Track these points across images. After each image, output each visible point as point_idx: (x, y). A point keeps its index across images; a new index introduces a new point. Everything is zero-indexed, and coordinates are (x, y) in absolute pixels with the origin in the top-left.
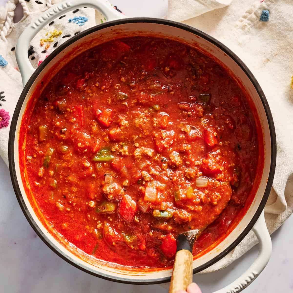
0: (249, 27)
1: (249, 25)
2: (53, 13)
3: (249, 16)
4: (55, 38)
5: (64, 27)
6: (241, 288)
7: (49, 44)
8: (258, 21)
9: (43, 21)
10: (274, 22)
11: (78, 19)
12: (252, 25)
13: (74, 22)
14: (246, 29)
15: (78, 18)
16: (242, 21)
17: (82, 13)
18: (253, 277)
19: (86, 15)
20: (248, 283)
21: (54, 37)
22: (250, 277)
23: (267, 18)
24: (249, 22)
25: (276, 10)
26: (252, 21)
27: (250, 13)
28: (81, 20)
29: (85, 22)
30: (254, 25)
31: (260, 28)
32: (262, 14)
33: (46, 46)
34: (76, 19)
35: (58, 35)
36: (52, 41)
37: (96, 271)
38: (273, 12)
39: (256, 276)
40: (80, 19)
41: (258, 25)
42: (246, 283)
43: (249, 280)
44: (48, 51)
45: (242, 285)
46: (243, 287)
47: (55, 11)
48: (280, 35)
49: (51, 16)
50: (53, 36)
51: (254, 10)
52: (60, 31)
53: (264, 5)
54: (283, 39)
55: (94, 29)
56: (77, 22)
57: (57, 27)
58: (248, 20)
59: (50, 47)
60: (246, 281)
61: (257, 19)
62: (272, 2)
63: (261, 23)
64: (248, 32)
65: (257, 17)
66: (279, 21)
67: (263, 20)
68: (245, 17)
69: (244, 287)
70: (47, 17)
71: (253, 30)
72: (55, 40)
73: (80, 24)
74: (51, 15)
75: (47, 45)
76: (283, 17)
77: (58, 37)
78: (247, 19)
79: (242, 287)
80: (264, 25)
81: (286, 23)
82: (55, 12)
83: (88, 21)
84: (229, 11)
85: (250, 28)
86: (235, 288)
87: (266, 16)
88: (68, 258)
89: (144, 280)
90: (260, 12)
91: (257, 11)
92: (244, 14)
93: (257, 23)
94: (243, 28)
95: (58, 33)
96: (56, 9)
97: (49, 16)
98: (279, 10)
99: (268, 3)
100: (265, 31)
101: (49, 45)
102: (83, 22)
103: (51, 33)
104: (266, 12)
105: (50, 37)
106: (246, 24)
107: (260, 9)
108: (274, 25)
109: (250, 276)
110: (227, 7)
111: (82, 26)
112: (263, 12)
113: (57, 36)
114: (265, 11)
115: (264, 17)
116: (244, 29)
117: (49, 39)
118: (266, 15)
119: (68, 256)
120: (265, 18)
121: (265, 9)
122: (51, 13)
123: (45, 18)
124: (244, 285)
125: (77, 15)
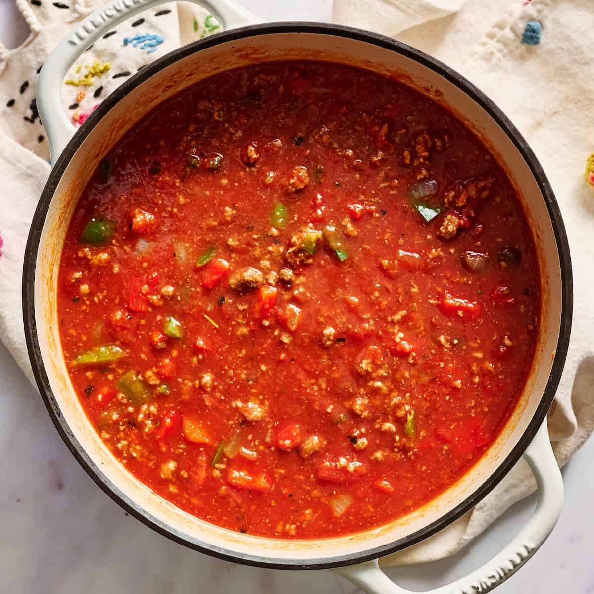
0: (499, 55)
1: (500, 51)
2: (114, 13)
3: (500, 33)
4: (96, 78)
5: (114, 56)
6: (501, 577)
7: (85, 90)
8: (518, 43)
9: (92, 30)
10: (552, 46)
11: (144, 39)
12: (506, 51)
13: (135, 46)
14: (494, 60)
15: (144, 37)
16: (485, 44)
17: (152, 26)
18: (525, 554)
19: (161, 31)
20: (515, 566)
21: (93, 75)
22: (519, 555)
23: (537, 38)
24: (500, 46)
25: (556, 21)
26: (505, 44)
27: (501, 27)
28: (150, 40)
29: (159, 44)
30: (511, 52)
31: (522, 58)
32: (527, 30)
33: (78, 95)
34: (139, 38)
35: (102, 72)
36: (90, 85)
37: (203, 543)
38: (548, 24)
39: (532, 552)
40: (147, 38)
41: (518, 52)
42: (511, 567)
43: (518, 560)
44: (82, 104)
45: (503, 570)
46: (505, 574)
47: (118, 8)
48: (562, 73)
49: (108, 20)
50: (90, 73)
51: (511, 21)
52: (106, 64)
53: (531, 10)
54: (570, 80)
55: (198, 46)
56: (142, 44)
57: (99, 55)
58: (498, 41)
59: (86, 96)
60: (512, 561)
61: (515, 40)
62: (546, 5)
63: (523, 47)
64: (498, 66)
65: (516, 35)
66: (561, 44)
67: (528, 42)
68: (491, 36)
69: (508, 574)
70: (101, 20)
71: (508, 63)
72: (96, 82)
73: (149, 49)
74: (109, 16)
75: (81, 93)
76: (570, 36)
77: (103, 76)
78: (495, 39)
79: (502, 574)
80: (530, 52)
81: (576, 48)
82: (118, 11)
83: (165, 42)
84: (458, 23)
85: (502, 59)
86: (489, 578)
87: (533, 34)
88: (146, 516)
89: (303, 561)
90: (522, 26)
91: (515, 24)
92: (489, 29)
93: (517, 47)
94: (487, 58)
95: (101, 68)
96: (119, 4)
97: (104, 20)
98: (562, 21)
99: (539, 7)
100: (532, 65)
101: (83, 92)
102: (154, 44)
103: (86, 67)
104: (535, 25)
105: (86, 77)
106: (493, 50)
107: (522, 18)
108: (552, 53)
109: (518, 552)
110: (453, 16)
111: (152, 54)
112: (528, 25)
113: (100, 74)
114: (532, 24)
115: (531, 36)
116: (490, 60)
117: (84, 81)
118: (534, 31)
119: (144, 512)
120: (532, 38)
121: (532, 20)
122: (109, 14)
123: (97, 24)
124: (507, 572)
125: (141, 30)
